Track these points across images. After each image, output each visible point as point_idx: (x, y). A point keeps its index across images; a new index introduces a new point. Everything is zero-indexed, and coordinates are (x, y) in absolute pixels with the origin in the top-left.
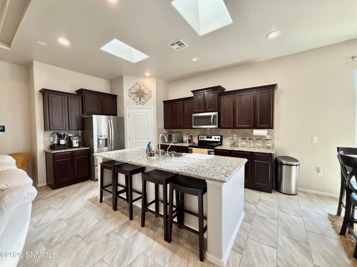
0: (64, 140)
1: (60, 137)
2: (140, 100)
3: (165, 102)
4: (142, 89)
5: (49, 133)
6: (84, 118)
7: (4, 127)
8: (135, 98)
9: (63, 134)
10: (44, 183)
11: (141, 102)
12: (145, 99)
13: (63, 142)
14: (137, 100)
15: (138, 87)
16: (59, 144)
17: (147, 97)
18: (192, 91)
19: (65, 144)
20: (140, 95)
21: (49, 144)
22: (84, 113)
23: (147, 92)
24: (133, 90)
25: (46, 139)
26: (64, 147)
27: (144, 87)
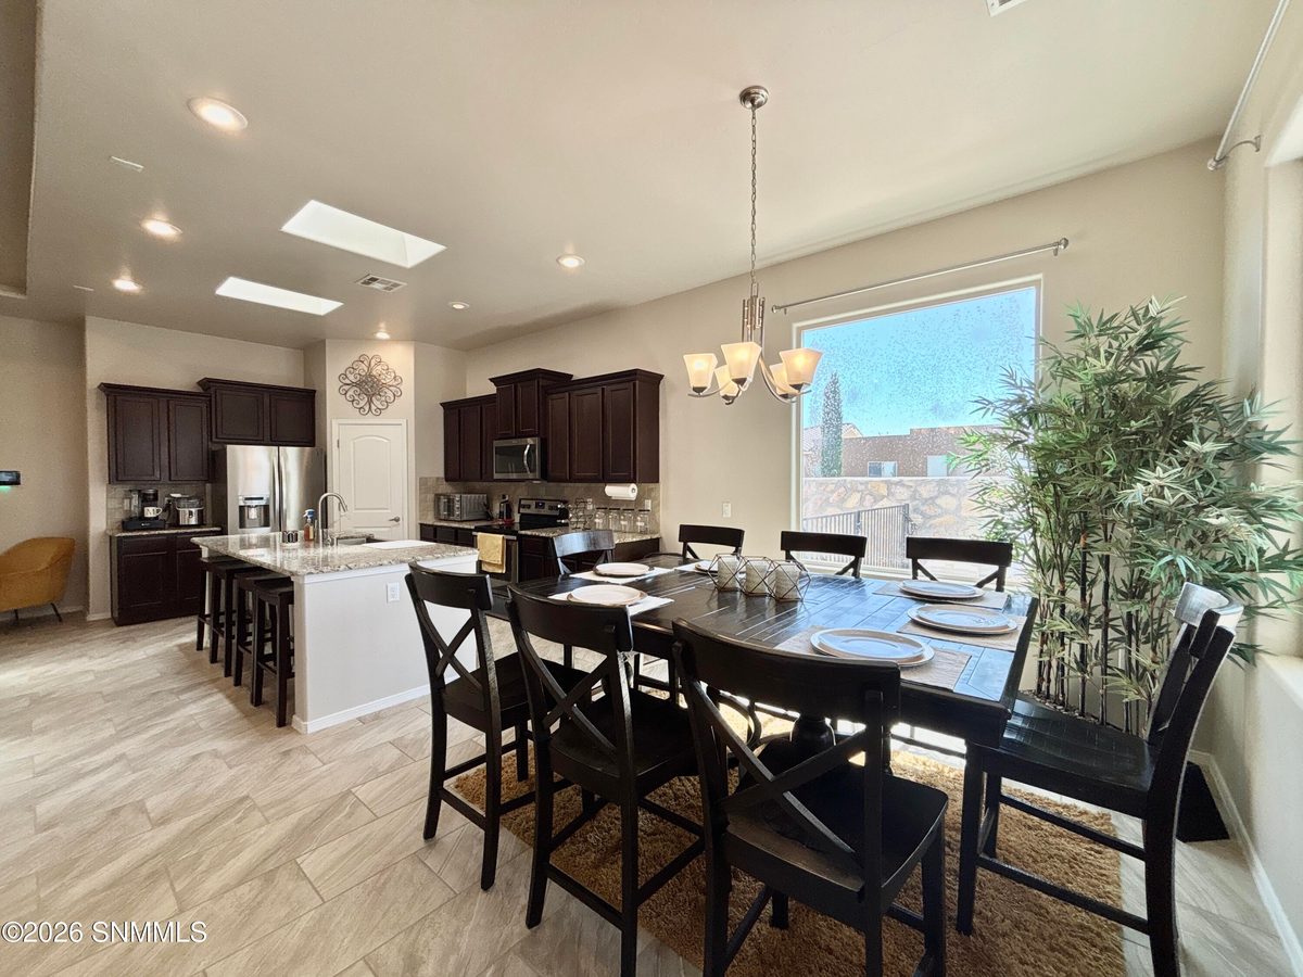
0: (155, 509)
1: (147, 500)
2: (370, 402)
3: (448, 407)
4: (374, 373)
5: (120, 490)
6: (213, 452)
7: (18, 475)
8: (356, 398)
9: (151, 491)
10: (104, 612)
11: (373, 407)
12: (383, 398)
13: (150, 512)
14: (362, 404)
15: (366, 369)
16: (142, 517)
17: (390, 394)
18: (491, 380)
19: (157, 518)
20: (369, 388)
21: (119, 517)
22: (214, 440)
23: (388, 380)
24: (351, 377)
25: (115, 504)
26: (154, 523)
27: (379, 368)
